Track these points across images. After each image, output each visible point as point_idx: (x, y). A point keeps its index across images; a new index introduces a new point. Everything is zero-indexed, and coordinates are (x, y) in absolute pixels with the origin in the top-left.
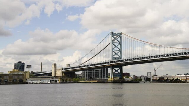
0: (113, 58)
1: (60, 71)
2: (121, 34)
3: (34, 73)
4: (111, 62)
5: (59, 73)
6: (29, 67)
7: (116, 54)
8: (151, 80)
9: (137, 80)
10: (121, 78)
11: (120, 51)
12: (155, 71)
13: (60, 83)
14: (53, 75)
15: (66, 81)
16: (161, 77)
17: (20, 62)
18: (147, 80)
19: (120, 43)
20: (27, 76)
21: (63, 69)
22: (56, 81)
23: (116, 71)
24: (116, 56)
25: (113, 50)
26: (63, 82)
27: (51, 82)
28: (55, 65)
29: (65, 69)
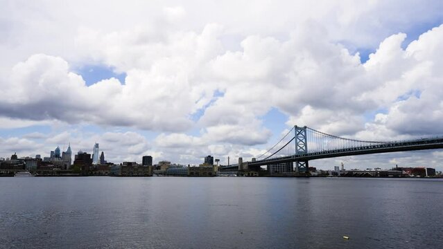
0: (298, 152)
1: (247, 165)
2: (305, 127)
3: (222, 166)
4: (297, 156)
5: (245, 167)
6: (217, 160)
7: (301, 148)
8: (339, 175)
9: (324, 174)
10: (307, 172)
11: (305, 145)
12: (343, 165)
13: (246, 176)
14: (239, 169)
15: (252, 174)
16: (349, 172)
17: (209, 156)
18: (335, 174)
19: (305, 137)
20: (216, 170)
21: (249, 163)
22: (242, 175)
23: (302, 165)
24: (301, 150)
25: (297, 144)
26: (249, 176)
27: (238, 176)
28: (241, 159)
29: (251, 163)
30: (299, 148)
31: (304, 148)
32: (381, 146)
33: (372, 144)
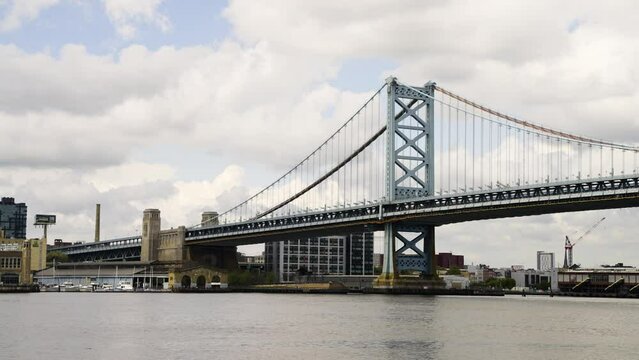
0: (398, 192)
1: (178, 242)
2: (431, 88)
3: (67, 246)
4: (389, 207)
5: (171, 251)
6: (45, 220)
7: (410, 174)
8: (554, 286)
9: (494, 284)
10: (428, 275)
11: (427, 161)
12: (570, 248)
13: (174, 290)
14: (145, 257)
15: (201, 281)
16: (594, 274)
17: (8, 201)
18: (538, 284)
19: (427, 130)
20: (37, 259)
21: (187, 233)
22: (157, 285)
23: (408, 244)
24: (409, 183)
25: (395, 159)
26: (185, 288)
27: (138, 285)
28: (154, 215)
29: (195, 233)
30: (399, 172)
31: (422, 174)
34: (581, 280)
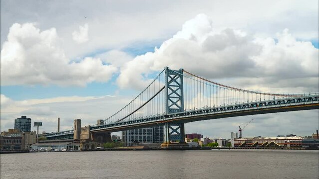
0: (169, 110)
1: (87, 132)
2: (181, 71)
3: (48, 134)
4: (166, 116)
5: (85, 135)
6: (38, 124)
7: (174, 103)
8: (233, 145)
9: (210, 145)
10: (183, 142)
11: (181, 98)
12: (240, 131)
13: (82, 150)
14: (75, 137)
15: (93, 146)
16: (247, 140)
18: (226, 144)
19: (181, 87)
21: (91, 128)
22: (76, 149)
23: (174, 130)
24: (174, 107)
25: (168, 97)
26: (86, 150)
27: (69, 149)
28: (79, 122)
29: (95, 128)
30: (170, 103)
31: (179, 103)
32: (289, 101)
33: (276, 98)
34: (243, 143)
